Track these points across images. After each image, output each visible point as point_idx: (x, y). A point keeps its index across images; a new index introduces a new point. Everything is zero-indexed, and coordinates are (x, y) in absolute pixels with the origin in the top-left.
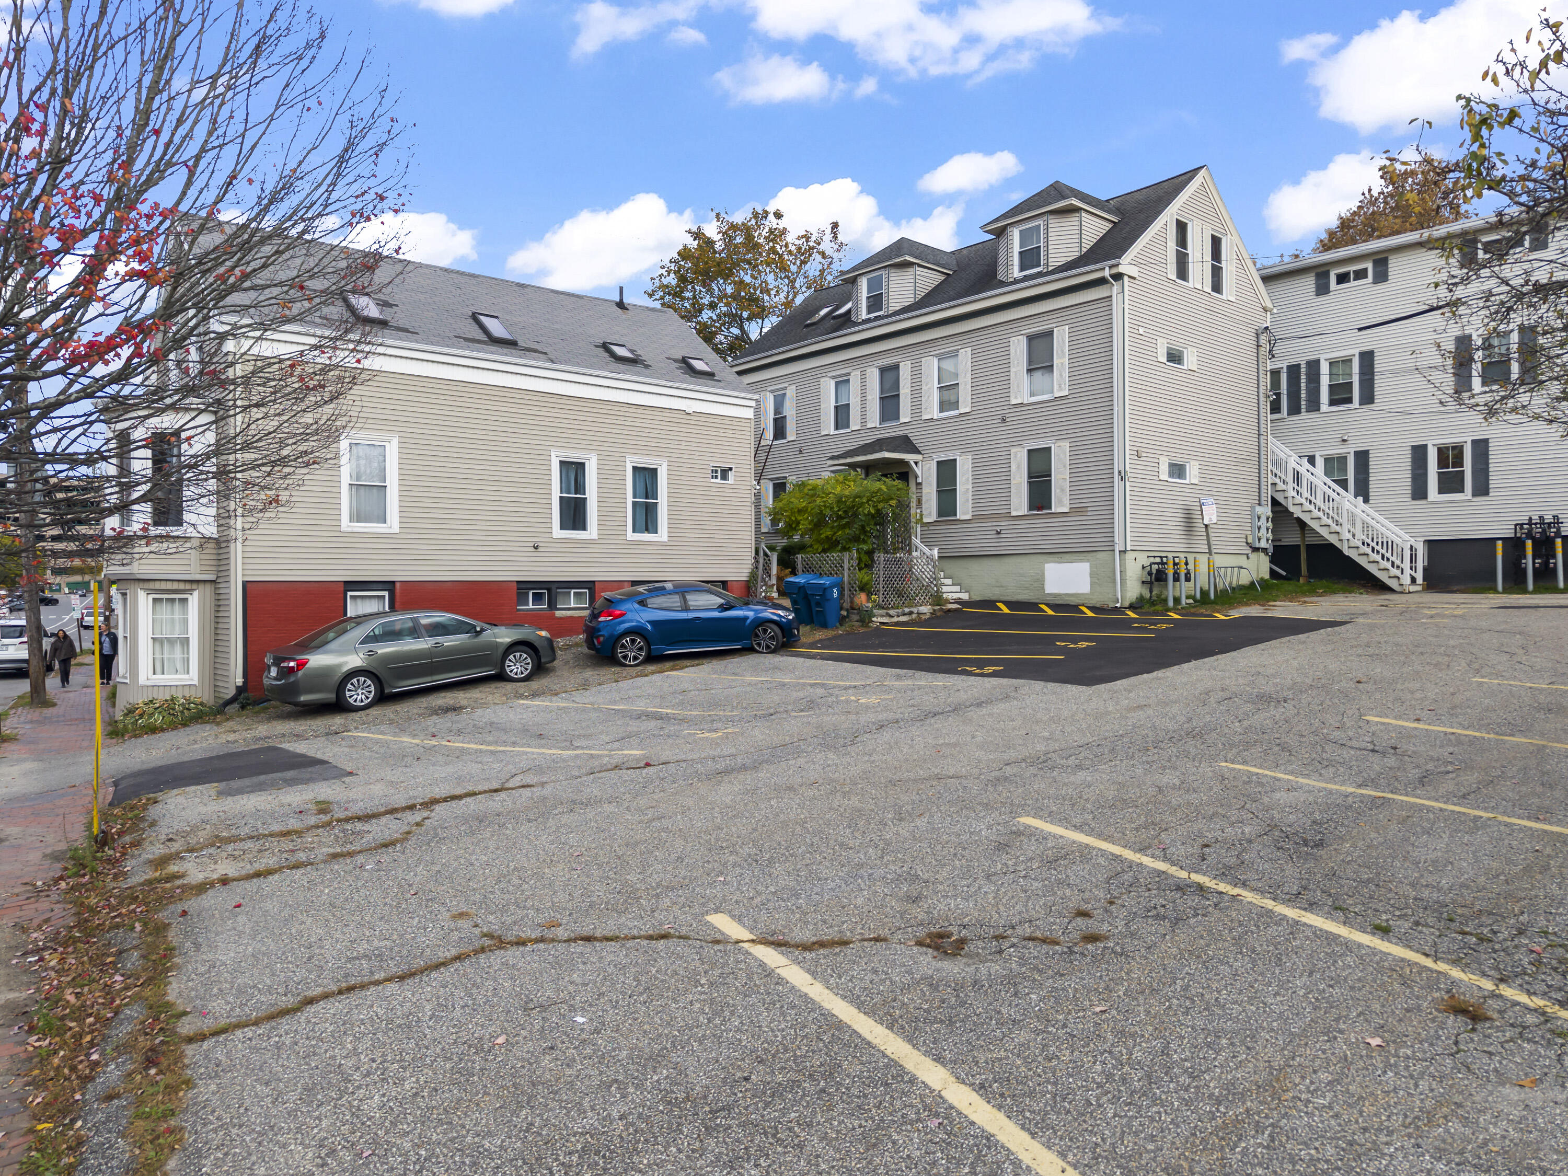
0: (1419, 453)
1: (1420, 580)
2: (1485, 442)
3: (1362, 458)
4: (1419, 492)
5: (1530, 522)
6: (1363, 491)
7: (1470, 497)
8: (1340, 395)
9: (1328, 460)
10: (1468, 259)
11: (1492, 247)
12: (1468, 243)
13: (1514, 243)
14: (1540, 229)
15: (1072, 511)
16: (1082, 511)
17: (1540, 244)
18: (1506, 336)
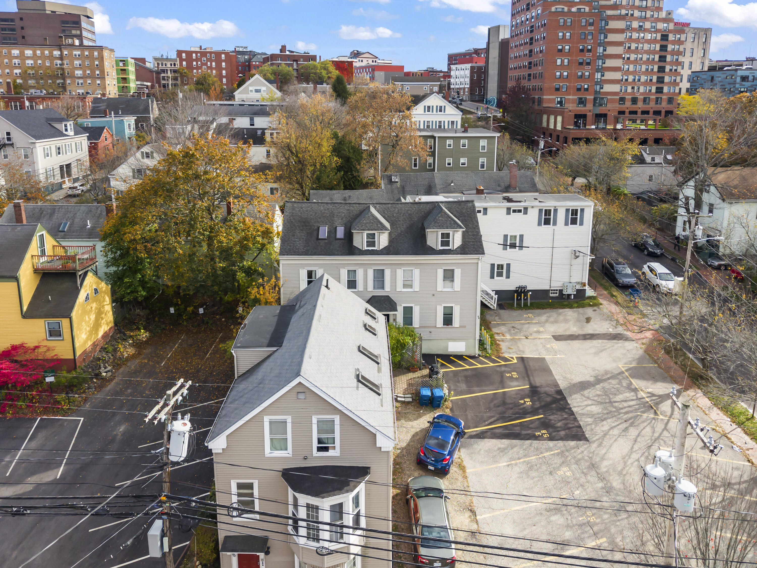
0: (493, 266)
2: (509, 264)
4: (492, 277)
5: (520, 287)
7: (505, 279)
10: (508, 213)
11: (514, 211)
12: (509, 209)
13: (520, 211)
14: (526, 209)
15: (461, 327)
16: (464, 327)
17: (526, 213)
18: (515, 237)
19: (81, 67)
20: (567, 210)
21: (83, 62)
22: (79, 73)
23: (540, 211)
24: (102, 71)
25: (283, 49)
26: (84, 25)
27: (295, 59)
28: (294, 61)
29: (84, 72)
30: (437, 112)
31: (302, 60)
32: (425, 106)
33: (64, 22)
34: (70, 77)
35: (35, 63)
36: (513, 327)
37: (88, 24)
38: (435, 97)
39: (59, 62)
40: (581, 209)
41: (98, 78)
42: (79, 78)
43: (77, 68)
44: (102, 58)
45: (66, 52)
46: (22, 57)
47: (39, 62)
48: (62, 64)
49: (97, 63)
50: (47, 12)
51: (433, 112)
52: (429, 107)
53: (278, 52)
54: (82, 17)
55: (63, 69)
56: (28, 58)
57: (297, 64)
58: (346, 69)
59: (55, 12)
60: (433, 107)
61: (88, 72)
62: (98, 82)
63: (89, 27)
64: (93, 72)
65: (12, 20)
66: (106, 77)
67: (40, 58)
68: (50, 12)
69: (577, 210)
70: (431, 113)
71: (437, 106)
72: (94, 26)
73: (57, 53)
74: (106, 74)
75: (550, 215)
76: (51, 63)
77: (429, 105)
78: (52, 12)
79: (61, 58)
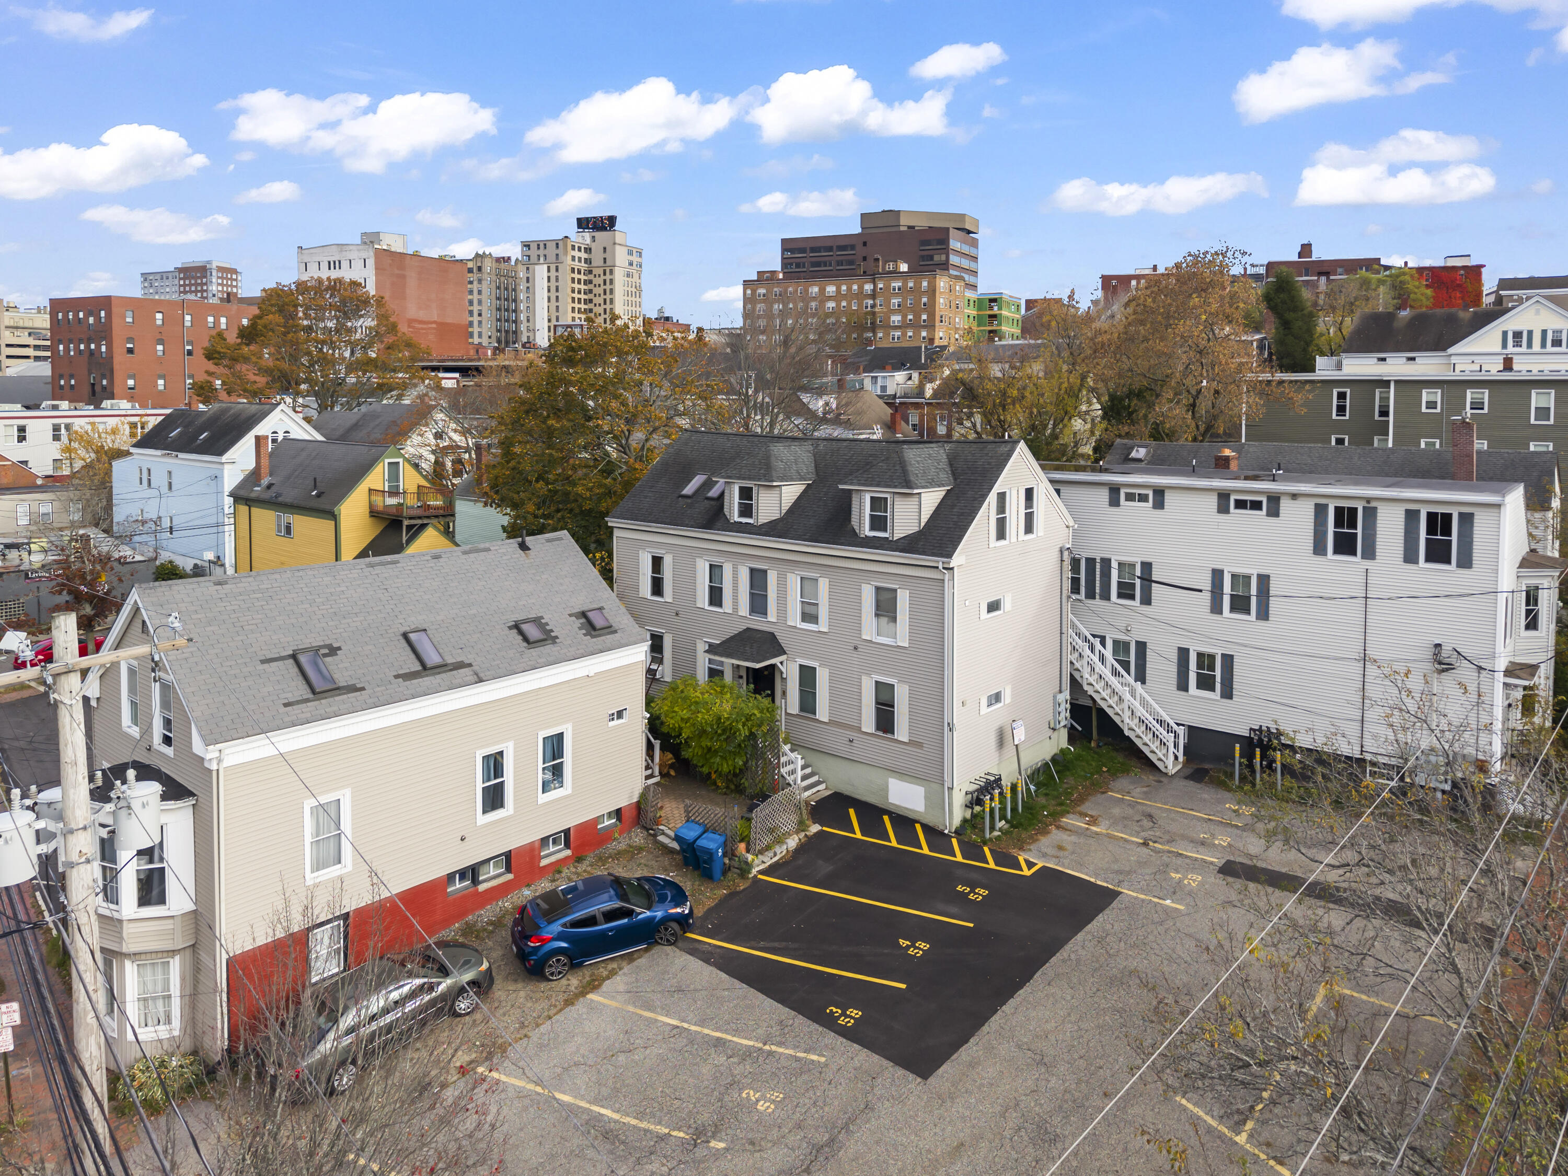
0: (1183, 653)
1: (1181, 759)
2: (1232, 657)
3: (1142, 647)
4: (1183, 686)
5: (1260, 730)
6: (1141, 677)
7: (1218, 698)
8: (1126, 592)
9: (1116, 643)
10: (1223, 508)
11: (1240, 504)
12: (1223, 496)
13: (1256, 505)
14: (1274, 500)
15: (911, 743)
16: (919, 745)
17: (1274, 512)
18: (1248, 578)
19: (901, 308)
20: (1411, 516)
21: (905, 300)
22: (896, 319)
23: (1320, 510)
24: (932, 315)
25: (1306, 249)
26: (955, 244)
27: (1324, 269)
28: (1320, 274)
29: (904, 317)
30: (1543, 345)
31: (1339, 270)
32: (1505, 334)
33: (924, 243)
34: (881, 327)
35: (838, 305)
36: (1150, 817)
37: (963, 242)
38: (1538, 306)
39: (870, 302)
40: (1461, 515)
41: (924, 327)
42: (896, 328)
43: (894, 312)
44: (934, 291)
45: (881, 286)
46: (823, 298)
47: (844, 304)
48: (873, 306)
49: (924, 300)
50: (902, 229)
51: (1530, 345)
52: (1518, 335)
53: (1295, 258)
54: (952, 231)
55: (874, 314)
56: (830, 298)
57: (1328, 279)
58: (1460, 286)
59: (913, 227)
60: (1530, 333)
61: (910, 317)
62: (924, 334)
63: (966, 249)
64: (917, 316)
65: (853, 247)
66: (937, 324)
67: (844, 297)
68: (905, 229)
69: (1447, 518)
70: (1524, 349)
71: (1544, 332)
72: (976, 247)
73: (868, 287)
74: (938, 318)
75: (1353, 525)
76: (860, 305)
77: (1518, 328)
78: (909, 227)
79: (873, 296)
